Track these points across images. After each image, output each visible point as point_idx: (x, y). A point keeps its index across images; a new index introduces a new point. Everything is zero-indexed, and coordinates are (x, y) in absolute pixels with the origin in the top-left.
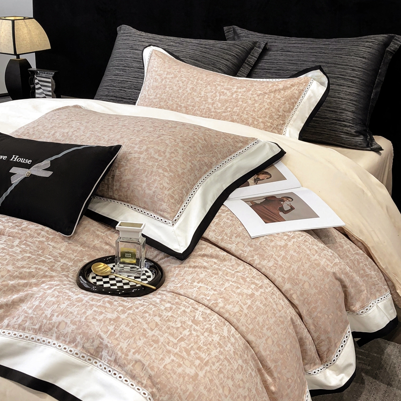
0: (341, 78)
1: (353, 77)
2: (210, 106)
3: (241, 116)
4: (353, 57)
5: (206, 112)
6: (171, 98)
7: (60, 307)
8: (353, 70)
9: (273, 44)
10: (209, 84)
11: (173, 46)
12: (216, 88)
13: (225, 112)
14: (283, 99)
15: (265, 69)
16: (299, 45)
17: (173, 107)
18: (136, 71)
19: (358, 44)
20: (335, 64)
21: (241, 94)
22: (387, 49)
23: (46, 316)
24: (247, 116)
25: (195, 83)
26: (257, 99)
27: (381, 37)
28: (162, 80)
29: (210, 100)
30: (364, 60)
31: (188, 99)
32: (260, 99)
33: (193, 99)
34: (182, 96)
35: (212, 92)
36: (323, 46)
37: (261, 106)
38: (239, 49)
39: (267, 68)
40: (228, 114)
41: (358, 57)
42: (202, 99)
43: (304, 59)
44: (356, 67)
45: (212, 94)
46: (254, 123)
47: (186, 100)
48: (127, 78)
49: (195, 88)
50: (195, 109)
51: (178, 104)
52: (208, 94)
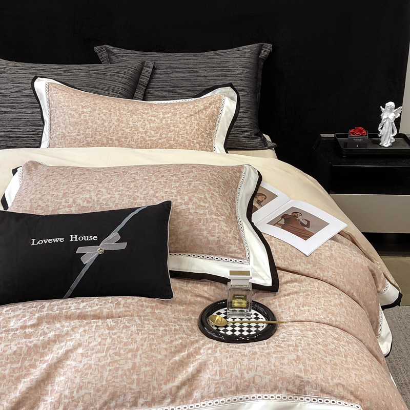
1: (243, 86)
2: (144, 135)
3: (178, 140)
4: (238, 68)
5: (141, 142)
6: (98, 133)
7: (243, 365)
8: (242, 80)
9: (159, 62)
10: (134, 113)
11: (61, 75)
12: (142, 116)
13: (160, 139)
14: (207, 118)
15: (159, 87)
17: (103, 142)
18: (28, 107)
19: (238, 56)
20: (225, 76)
21: (169, 120)
22: (260, 57)
23: (236, 376)
24: (182, 140)
25: (118, 114)
26: (185, 121)
28: (80, 115)
29: (141, 130)
31: (118, 131)
32: (189, 122)
33: (123, 130)
34: (109, 130)
35: (140, 121)
37: (192, 128)
38: (130, 70)
39: (161, 86)
40: (165, 140)
42: (133, 130)
43: (196, 74)
44: (243, 77)
45: (141, 122)
46: (191, 145)
47: (116, 132)
48: (18, 115)
49: (121, 119)
50: (128, 140)
51: (108, 138)
52: (136, 124)
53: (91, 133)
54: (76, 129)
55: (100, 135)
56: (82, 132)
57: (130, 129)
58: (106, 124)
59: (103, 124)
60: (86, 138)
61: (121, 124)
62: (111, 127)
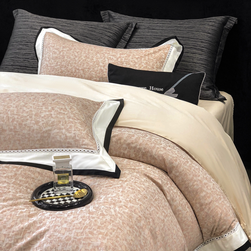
0: (193, 48)
4: (201, 33)
9: (141, 24)
10: (98, 53)
12: (104, 55)
16: (161, 25)
17: (72, 71)
21: (124, 59)
22: (225, 27)
25: (87, 52)
27: (220, 18)
29: (101, 64)
30: (209, 35)
31: (84, 64)
33: (88, 63)
34: (78, 63)
35: (102, 58)
36: (179, 25)
38: (116, 28)
41: (205, 33)
47: (82, 64)
49: (88, 56)
50: (90, 70)
51: (76, 68)
52: (98, 60)
53: (65, 64)
54: (55, 61)
55: (71, 66)
56: (59, 64)
57: (93, 63)
58: (76, 59)
59: (75, 58)
60: (61, 68)
61: (87, 59)
62: (80, 61)
